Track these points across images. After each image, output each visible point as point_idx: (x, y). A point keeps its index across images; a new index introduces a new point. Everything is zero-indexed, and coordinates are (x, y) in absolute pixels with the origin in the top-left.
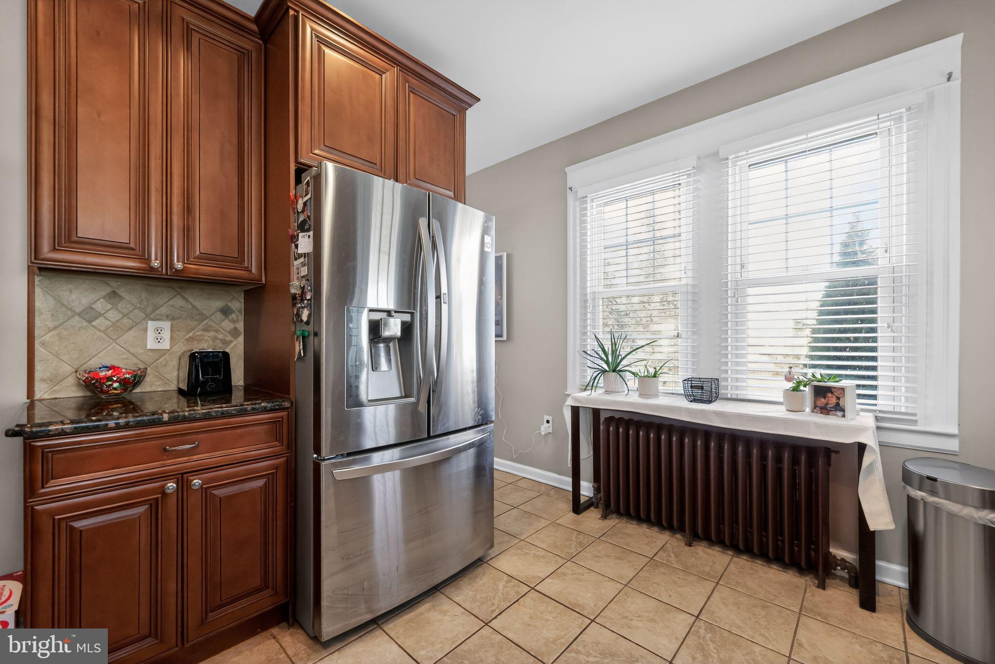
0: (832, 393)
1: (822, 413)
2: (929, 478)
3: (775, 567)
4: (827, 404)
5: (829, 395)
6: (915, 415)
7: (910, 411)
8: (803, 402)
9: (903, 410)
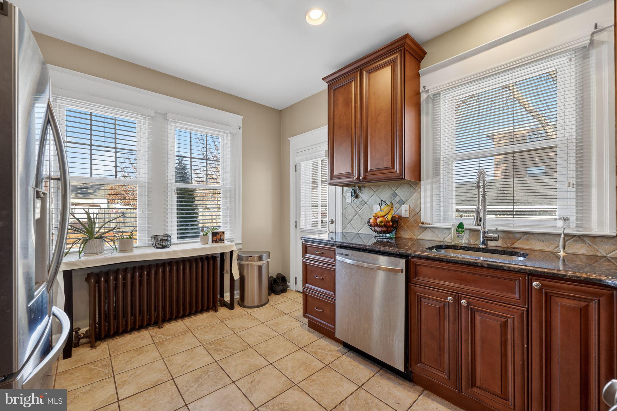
0: (219, 234)
1: (216, 243)
2: (250, 256)
3: (199, 315)
4: (217, 239)
5: (218, 235)
6: (233, 239)
7: (231, 238)
8: (208, 241)
9: (229, 238)
